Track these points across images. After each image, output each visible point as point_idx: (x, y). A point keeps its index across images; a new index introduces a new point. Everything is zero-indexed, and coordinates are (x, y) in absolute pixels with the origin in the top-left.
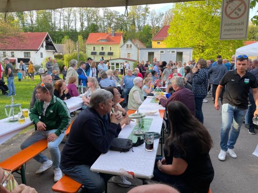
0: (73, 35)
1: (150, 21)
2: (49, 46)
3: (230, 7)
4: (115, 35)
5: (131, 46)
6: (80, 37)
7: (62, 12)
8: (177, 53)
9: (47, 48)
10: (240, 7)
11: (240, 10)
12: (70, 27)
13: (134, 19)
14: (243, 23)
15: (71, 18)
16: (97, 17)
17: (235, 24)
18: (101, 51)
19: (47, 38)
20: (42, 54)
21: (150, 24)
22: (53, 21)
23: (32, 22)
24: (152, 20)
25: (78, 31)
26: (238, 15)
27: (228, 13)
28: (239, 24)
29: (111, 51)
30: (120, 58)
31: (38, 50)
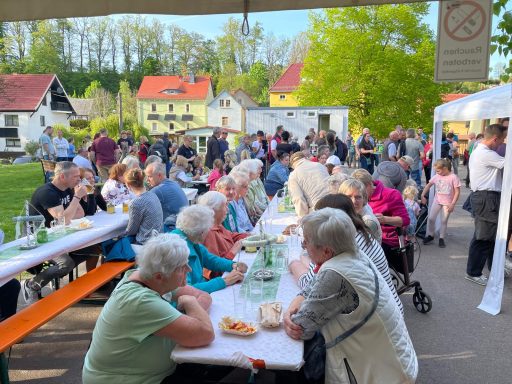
0: (110, 81)
1: (264, 55)
2: (59, 102)
3: (454, 18)
4: (196, 80)
5: (228, 103)
6: (124, 85)
7: (86, 33)
8: (320, 116)
9: (54, 107)
10: (473, 17)
11: (473, 23)
12: (103, 64)
13: (233, 51)
14: (479, 49)
15: (104, 46)
16: (158, 44)
17: (465, 52)
18: (168, 113)
19: (54, 87)
20: (43, 118)
21: (265, 60)
22: (66, 51)
23: (22, 53)
24: (268, 52)
25: (120, 72)
26: (470, 32)
27: (451, 30)
28: (472, 51)
29: (190, 113)
30: (207, 127)
31: (34, 111)
